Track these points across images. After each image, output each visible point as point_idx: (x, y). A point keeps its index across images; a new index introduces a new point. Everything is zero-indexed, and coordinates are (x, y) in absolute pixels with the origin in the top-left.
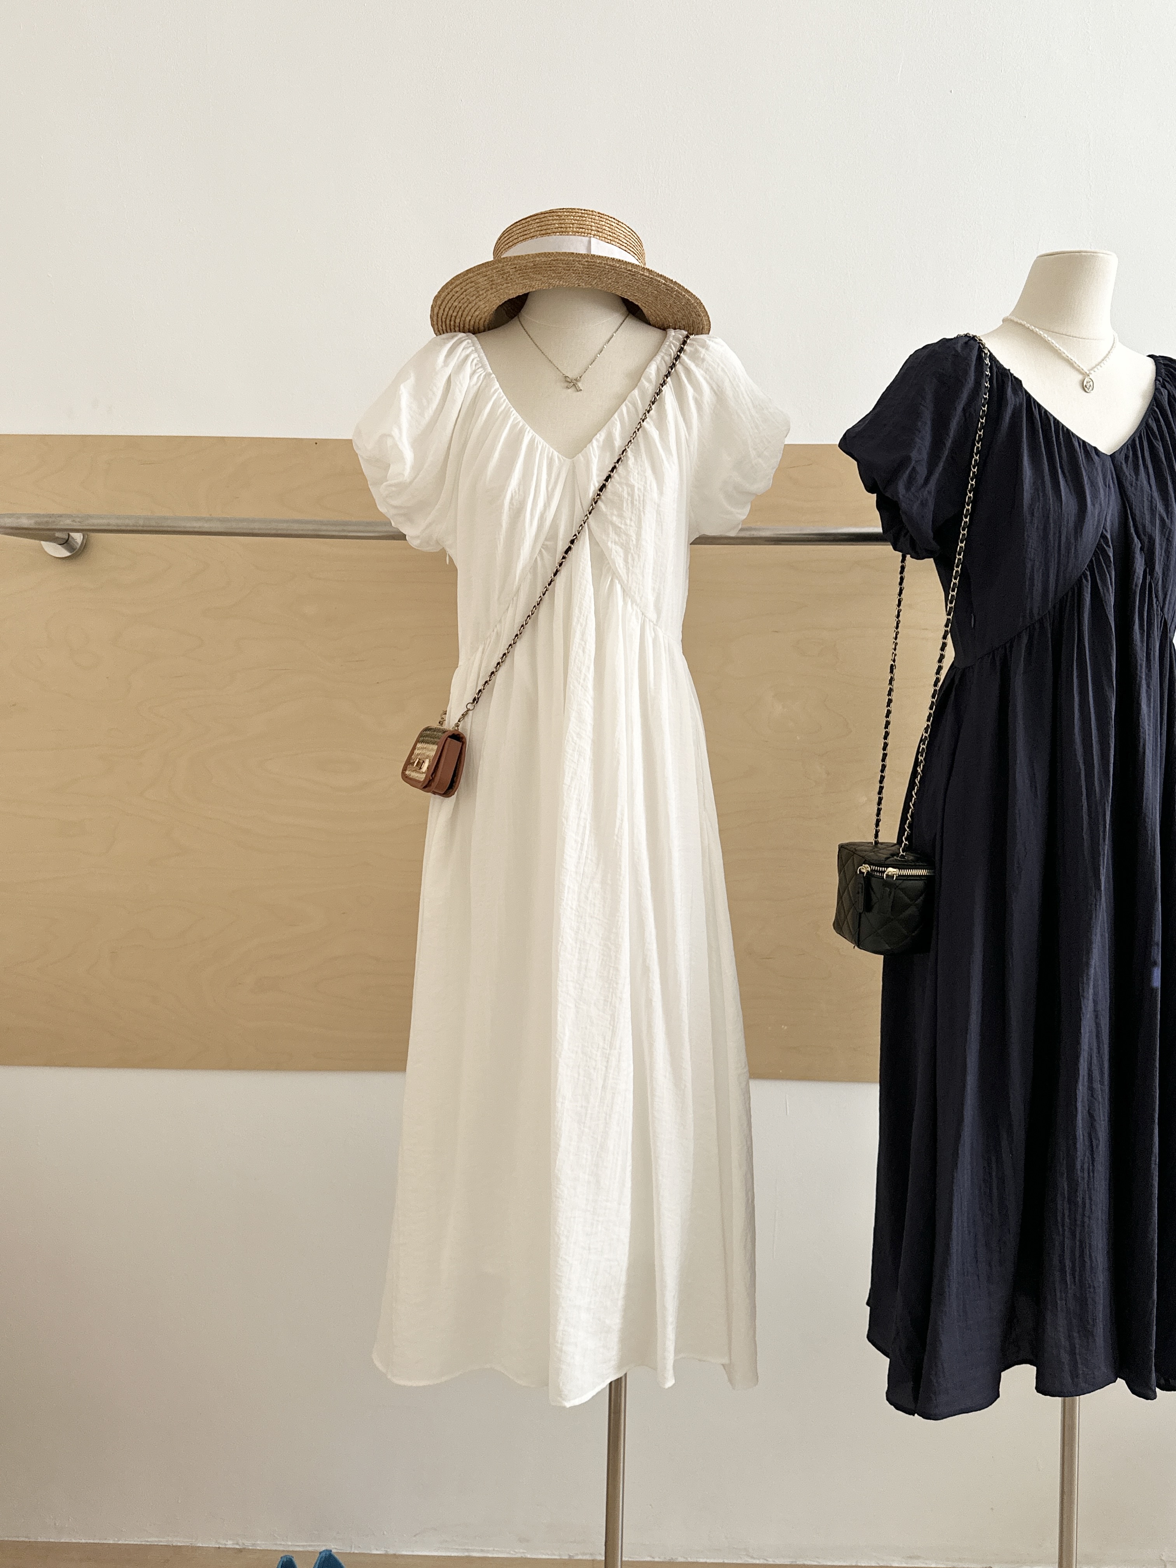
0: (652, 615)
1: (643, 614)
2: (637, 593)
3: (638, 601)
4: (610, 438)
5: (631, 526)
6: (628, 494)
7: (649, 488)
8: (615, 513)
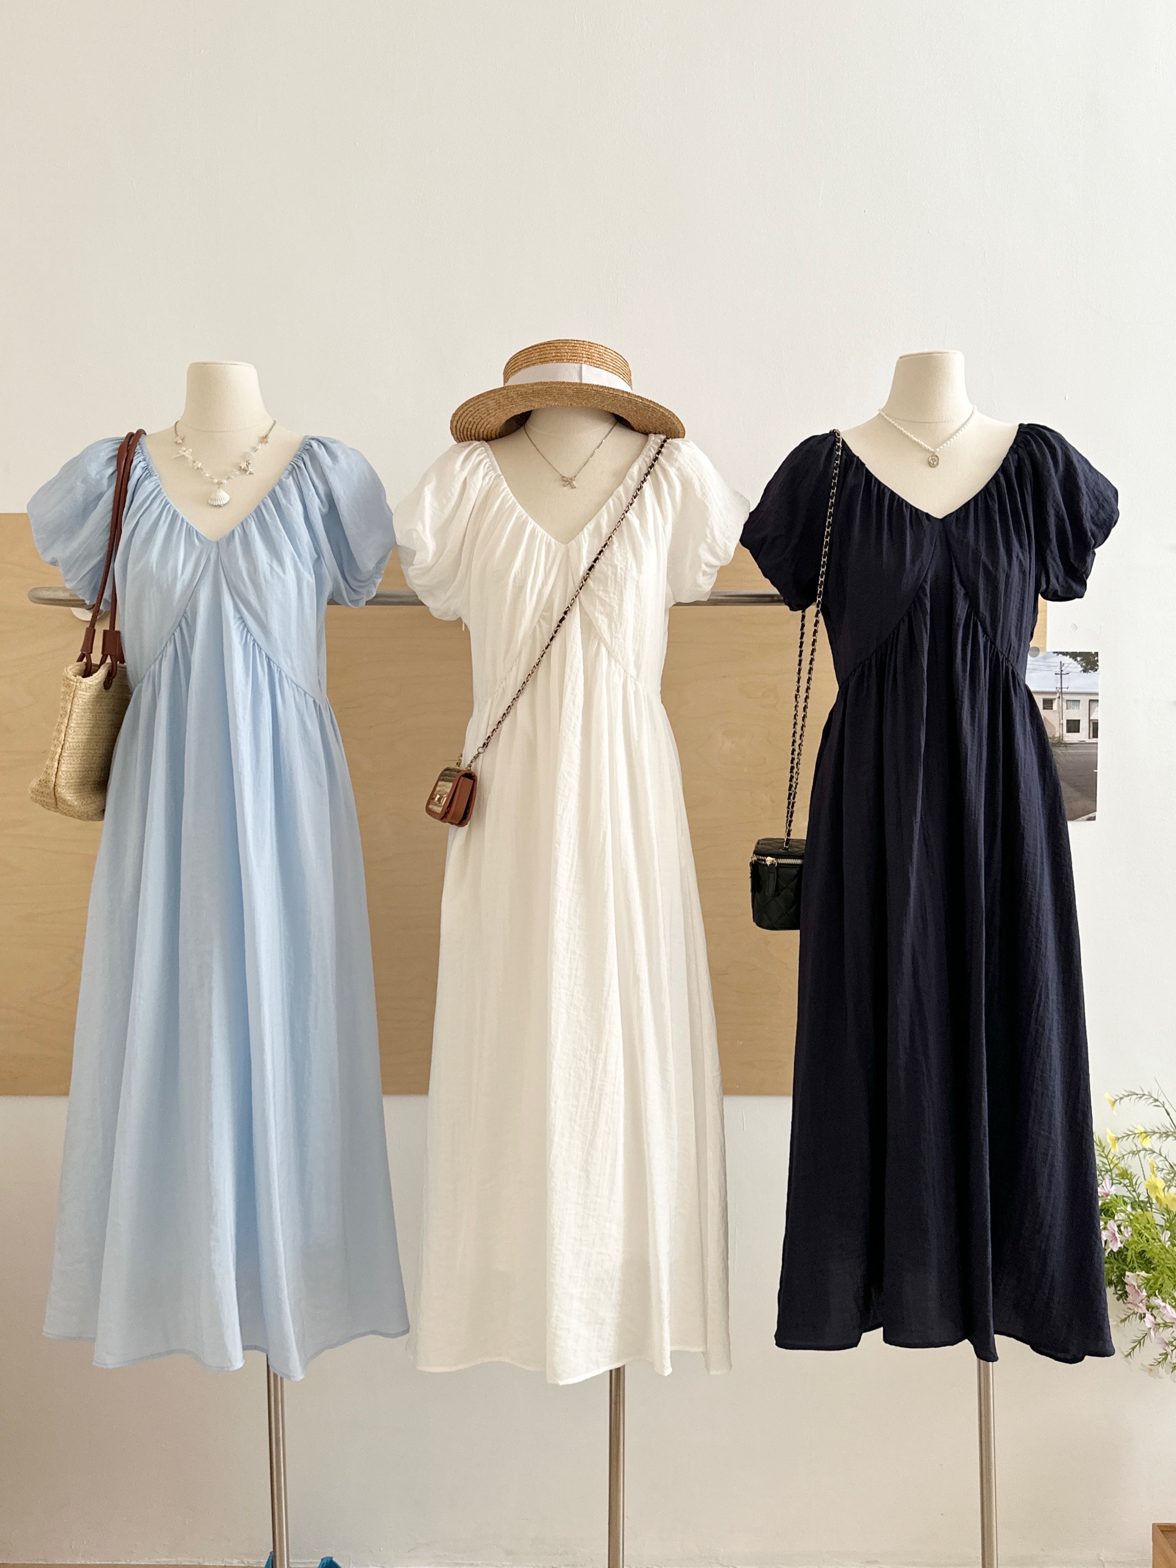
0: (632, 671)
1: (625, 671)
2: (619, 654)
3: (621, 660)
4: (598, 526)
5: (614, 599)
6: (612, 573)
7: (629, 567)
8: (601, 588)
